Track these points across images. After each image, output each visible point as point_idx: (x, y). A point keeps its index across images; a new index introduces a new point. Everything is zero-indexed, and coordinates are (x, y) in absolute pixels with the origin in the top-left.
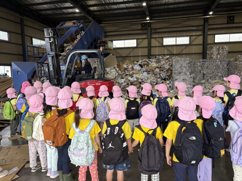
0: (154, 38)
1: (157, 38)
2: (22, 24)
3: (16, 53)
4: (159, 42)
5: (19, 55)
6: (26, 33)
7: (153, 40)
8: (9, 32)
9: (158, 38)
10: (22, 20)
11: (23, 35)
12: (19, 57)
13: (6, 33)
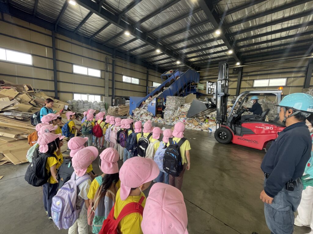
0: (245, 80)
1: (247, 80)
2: (148, 74)
3: (142, 91)
4: (249, 84)
5: (144, 92)
6: (149, 79)
7: (243, 83)
8: (140, 79)
9: (249, 80)
10: (148, 72)
11: (147, 81)
12: (144, 93)
13: (138, 80)
